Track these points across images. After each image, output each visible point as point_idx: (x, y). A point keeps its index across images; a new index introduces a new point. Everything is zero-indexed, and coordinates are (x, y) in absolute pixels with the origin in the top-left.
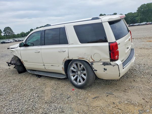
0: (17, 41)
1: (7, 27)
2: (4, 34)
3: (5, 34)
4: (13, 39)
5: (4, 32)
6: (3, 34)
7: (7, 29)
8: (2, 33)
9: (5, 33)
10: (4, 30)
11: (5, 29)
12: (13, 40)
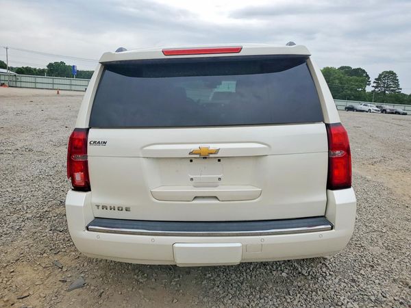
0: (388, 111)
1: (387, 72)
2: (373, 89)
3: (377, 90)
4: (379, 104)
5: (375, 85)
6: (369, 89)
7: (385, 76)
8: (369, 84)
9: (376, 87)
10: (376, 79)
11: (380, 75)
12: (377, 107)
